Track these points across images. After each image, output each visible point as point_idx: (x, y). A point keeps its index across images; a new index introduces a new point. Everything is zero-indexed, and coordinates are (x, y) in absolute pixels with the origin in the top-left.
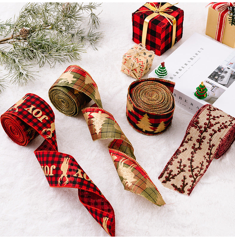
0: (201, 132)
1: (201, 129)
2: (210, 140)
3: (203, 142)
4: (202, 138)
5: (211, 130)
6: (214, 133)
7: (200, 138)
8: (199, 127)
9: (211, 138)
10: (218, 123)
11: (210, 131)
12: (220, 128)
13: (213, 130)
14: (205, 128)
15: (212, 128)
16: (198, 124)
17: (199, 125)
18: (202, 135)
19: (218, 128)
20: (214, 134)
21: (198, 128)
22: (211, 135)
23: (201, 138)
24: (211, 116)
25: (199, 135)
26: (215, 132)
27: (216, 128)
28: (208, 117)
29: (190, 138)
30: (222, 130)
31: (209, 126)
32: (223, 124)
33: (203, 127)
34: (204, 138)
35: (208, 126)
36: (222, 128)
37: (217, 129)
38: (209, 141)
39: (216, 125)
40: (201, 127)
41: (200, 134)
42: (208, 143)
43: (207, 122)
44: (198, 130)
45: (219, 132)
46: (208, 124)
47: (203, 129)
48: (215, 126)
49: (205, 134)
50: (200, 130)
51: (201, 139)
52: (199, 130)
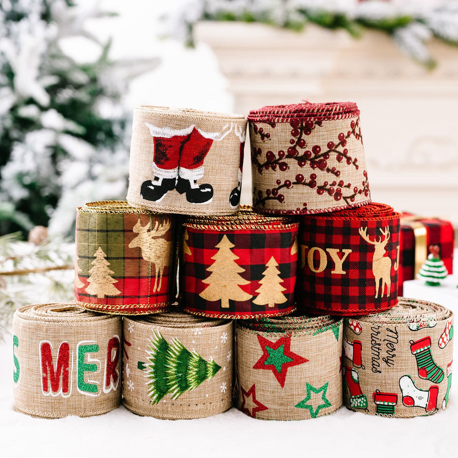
0: (292, 153)
1: (298, 148)
2: (287, 185)
3: (274, 168)
4: (280, 161)
5: (312, 171)
6: (308, 181)
7: (277, 157)
8: (300, 139)
9: (294, 183)
10: (337, 174)
11: (307, 171)
12: (328, 187)
13: (313, 177)
14: (307, 154)
15: (317, 171)
16: (307, 134)
17: (304, 137)
18: (287, 157)
19: (326, 184)
20: (305, 184)
21: (296, 140)
22: (299, 180)
23: (279, 159)
24: (343, 146)
25: (283, 151)
26: (312, 184)
27: (323, 177)
28: (337, 141)
29: (266, 133)
30: (326, 193)
31: (317, 160)
32: (341, 183)
33: (307, 149)
34: (284, 166)
35: (316, 157)
36: (330, 192)
37: (320, 182)
38: (282, 183)
39: (330, 174)
40: (302, 144)
41: (286, 154)
42: (278, 182)
43: (324, 149)
44: (292, 142)
45: (319, 193)
46: (320, 156)
47: (301, 152)
48: (325, 172)
49: (292, 163)
50: (295, 146)
51: (276, 162)
52: (292, 145)
